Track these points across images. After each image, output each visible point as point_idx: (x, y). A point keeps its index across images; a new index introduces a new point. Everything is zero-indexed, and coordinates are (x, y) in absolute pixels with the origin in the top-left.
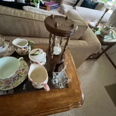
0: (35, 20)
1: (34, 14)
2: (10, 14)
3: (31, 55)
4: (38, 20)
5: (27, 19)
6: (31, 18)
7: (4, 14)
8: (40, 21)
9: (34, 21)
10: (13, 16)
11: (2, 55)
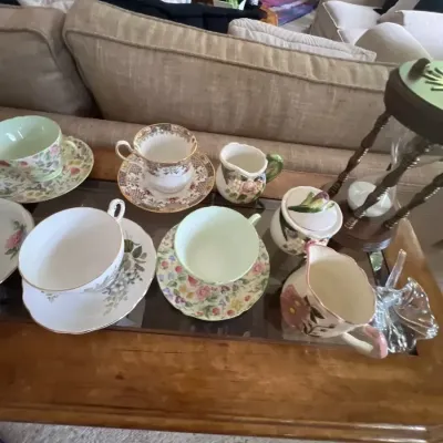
0: (277, 73)
1: (270, 52)
2: (195, 53)
3: (291, 208)
4: (287, 71)
5: (250, 68)
6: (262, 66)
7: (179, 50)
8: (293, 77)
9: (274, 76)
10: (205, 59)
11: (174, 196)
